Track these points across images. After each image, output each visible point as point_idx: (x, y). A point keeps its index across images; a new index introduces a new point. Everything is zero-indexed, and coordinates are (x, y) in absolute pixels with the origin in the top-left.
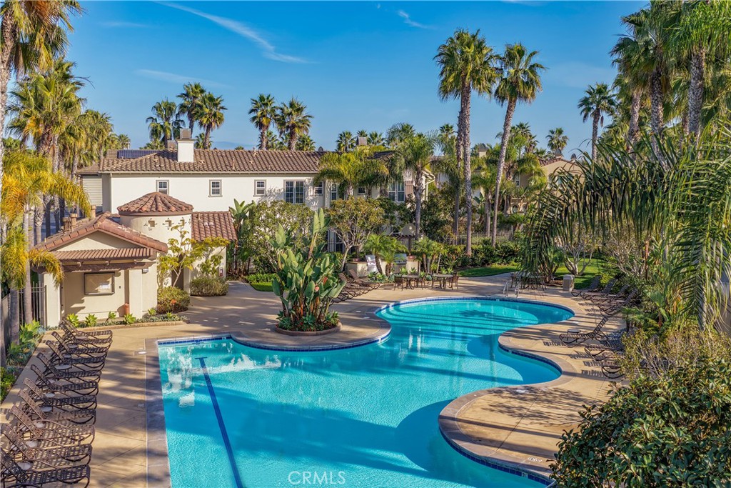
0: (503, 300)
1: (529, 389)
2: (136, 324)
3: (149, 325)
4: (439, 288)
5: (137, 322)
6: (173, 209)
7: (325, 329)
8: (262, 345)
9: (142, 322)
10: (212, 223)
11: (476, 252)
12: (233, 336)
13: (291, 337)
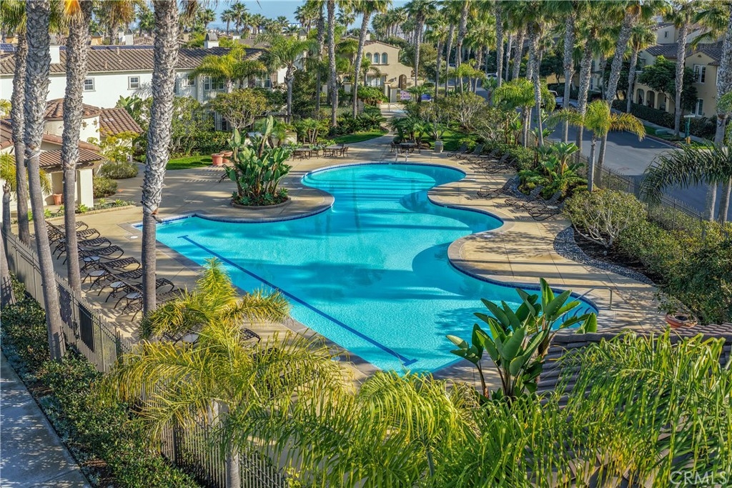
0: (395, 163)
1: (491, 234)
2: (90, 212)
3: (102, 212)
4: (331, 157)
5: (90, 210)
6: (88, 113)
7: (282, 202)
8: (233, 220)
9: (94, 209)
10: (112, 119)
11: (341, 123)
12: (197, 214)
13: (256, 211)
